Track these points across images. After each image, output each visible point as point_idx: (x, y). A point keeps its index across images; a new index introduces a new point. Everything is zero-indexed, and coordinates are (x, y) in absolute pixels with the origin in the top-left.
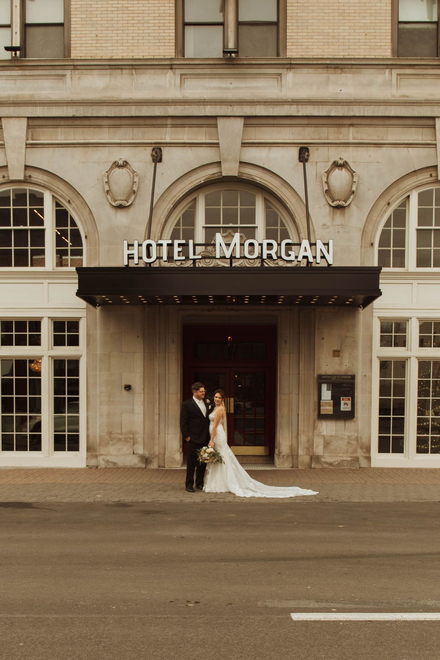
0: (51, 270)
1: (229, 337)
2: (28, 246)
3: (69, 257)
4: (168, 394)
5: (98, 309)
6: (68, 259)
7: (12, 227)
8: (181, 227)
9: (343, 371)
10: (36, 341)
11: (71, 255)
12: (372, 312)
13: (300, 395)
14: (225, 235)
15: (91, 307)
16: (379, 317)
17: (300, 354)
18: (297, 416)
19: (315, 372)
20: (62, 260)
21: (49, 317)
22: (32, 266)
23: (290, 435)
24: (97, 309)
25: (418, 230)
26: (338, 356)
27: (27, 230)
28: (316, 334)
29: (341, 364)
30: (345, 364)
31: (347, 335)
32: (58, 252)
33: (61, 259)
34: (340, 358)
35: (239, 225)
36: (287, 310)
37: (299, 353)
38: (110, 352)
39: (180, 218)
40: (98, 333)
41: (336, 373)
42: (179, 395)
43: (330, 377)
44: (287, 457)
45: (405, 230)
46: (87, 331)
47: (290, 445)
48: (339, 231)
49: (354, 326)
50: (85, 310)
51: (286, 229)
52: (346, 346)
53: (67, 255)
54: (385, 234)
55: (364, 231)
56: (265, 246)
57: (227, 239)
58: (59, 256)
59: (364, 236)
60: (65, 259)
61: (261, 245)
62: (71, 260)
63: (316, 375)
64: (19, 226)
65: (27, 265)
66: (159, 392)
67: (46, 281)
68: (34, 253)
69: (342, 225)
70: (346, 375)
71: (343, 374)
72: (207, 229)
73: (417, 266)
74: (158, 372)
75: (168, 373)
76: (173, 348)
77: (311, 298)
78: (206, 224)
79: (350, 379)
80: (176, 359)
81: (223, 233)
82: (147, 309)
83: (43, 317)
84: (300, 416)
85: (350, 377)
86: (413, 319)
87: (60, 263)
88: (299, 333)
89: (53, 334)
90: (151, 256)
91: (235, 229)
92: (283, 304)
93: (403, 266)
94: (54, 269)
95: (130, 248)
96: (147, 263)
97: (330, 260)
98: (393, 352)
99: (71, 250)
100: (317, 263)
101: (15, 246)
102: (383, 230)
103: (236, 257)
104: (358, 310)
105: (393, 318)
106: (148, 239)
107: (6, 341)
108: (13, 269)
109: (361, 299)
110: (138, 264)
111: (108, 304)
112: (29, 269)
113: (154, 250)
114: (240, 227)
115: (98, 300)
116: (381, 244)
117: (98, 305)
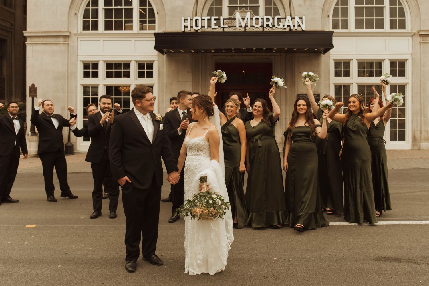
0: (136, 32)
1: (243, 71)
2: (122, 18)
3: (147, 25)
5: (165, 55)
7: (113, 7)
8: (214, 6)
10: (127, 75)
11: (149, 23)
12: (329, 56)
13: (287, 106)
14: (240, 11)
15: (161, 54)
16: (333, 59)
17: (287, 82)
18: (285, 119)
19: (296, 93)
21: (135, 61)
22: (125, 30)
23: (281, 131)
24: (164, 56)
25: (355, 7)
27: (122, 9)
28: (296, 70)
30: (313, 88)
31: (315, 70)
32: (141, 21)
33: (142, 26)
35: (249, 5)
36: (278, 56)
38: (172, 81)
39: (213, 1)
40: (165, 70)
43: (304, 95)
44: (280, 144)
45: (347, 7)
46: (158, 69)
47: (281, 137)
48: (308, 9)
49: (319, 65)
50: (157, 56)
51: (277, 7)
53: (146, 23)
54: (336, 11)
55: (323, 9)
56: (265, 20)
57: (242, 14)
58: (141, 24)
59: (323, 11)
60: (145, 26)
61: (262, 19)
62: (149, 26)
63: (296, 94)
64: (118, 6)
65: (122, 29)
67: (133, 39)
68: (126, 22)
69: (310, 5)
72: (230, 7)
73: (356, 28)
77: (293, 49)
78: (229, 4)
81: (239, 10)
82: (194, 56)
83: (131, 61)
84: (287, 119)
85: (317, 96)
86: (354, 60)
87: (142, 28)
88: (286, 69)
89: (138, 70)
90: (198, 26)
91: (246, 7)
92: (276, 52)
93: (347, 28)
94: (138, 32)
95: (185, 21)
96: (196, 30)
97: (304, 27)
98: (343, 80)
99: (148, 20)
100: (295, 29)
101: (115, 18)
102: (335, 7)
103: (248, 26)
104: (321, 55)
105: (342, 60)
106: (196, 15)
107: (109, 75)
108: (114, 32)
109: (322, 49)
110: (190, 31)
111: (171, 52)
112: (123, 32)
113: (200, 22)
114: (250, 6)
115: (165, 50)
116: (334, 16)
117: (165, 53)
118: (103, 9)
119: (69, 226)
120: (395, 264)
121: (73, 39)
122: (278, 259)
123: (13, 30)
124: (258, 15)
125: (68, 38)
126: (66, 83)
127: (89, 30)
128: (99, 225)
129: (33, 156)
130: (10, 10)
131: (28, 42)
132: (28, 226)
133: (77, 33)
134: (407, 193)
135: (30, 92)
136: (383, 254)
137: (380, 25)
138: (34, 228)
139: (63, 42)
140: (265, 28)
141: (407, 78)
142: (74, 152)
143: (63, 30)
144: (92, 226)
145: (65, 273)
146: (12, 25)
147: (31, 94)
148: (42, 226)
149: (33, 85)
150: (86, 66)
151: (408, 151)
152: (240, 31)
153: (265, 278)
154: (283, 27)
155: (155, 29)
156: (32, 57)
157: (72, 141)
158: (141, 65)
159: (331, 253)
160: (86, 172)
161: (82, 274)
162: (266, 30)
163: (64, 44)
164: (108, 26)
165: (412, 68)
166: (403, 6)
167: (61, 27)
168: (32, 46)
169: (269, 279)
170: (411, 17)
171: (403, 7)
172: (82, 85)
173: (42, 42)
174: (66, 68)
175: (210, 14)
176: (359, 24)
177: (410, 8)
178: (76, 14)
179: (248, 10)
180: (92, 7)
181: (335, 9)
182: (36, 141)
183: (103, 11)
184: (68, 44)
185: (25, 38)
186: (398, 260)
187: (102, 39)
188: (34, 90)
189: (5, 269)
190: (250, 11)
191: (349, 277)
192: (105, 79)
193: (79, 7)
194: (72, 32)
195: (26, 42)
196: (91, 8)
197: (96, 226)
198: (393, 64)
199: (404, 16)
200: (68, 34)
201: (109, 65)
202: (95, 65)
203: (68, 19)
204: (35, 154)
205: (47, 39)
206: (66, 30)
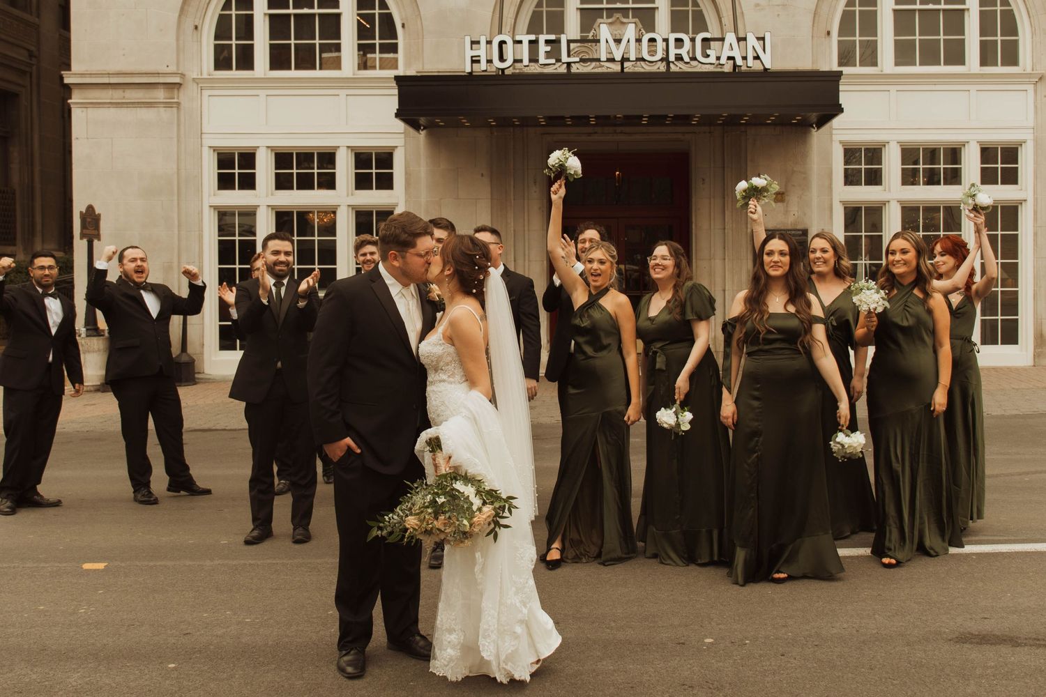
0: (351, 76)
1: (618, 173)
2: (314, 39)
3: (377, 55)
4: (529, 261)
5: (423, 133)
6: (375, 58)
7: (291, 11)
8: (545, 9)
9: (789, 223)
10: (329, 182)
11: (381, 52)
12: (831, 134)
13: (726, 260)
14: (610, 20)
15: (411, 131)
16: (841, 142)
17: (726, 199)
18: (722, 292)
20: (366, 60)
21: (348, 147)
22: (321, 69)
24: (420, 134)
25: (895, 11)
26: (782, 201)
27: (314, 15)
28: (749, 168)
29: (786, 212)
30: (792, 214)
31: (795, 169)
32: (360, 47)
33: (365, 58)
34: (785, 204)
35: (631, 5)
36: (705, 133)
37: (724, 198)
38: (441, 199)
40: (423, 169)
41: (779, 227)
42: (545, 262)
45: (876, 11)
46: (406, 168)
48: (778, 15)
49: (804, 156)
50: (403, 136)
51: (701, 11)
52: (794, 186)
53: (374, 52)
54: (847, 18)
55: (816, 14)
56: (672, 43)
57: (613, 26)
58: (362, 53)
59: (816, 21)
60: (372, 58)
61: (666, 40)
62: (381, 59)
64: (302, 8)
65: (314, 68)
66: (515, 258)
67: (343, 93)
68: (324, 48)
69: (784, 6)
70: (794, 230)
71: (790, 228)
72: (583, 11)
73: (897, 64)
74: (512, 229)
75: (529, 230)
76: (535, 192)
77: (741, 117)
78: (582, 3)
79: (800, 235)
80: (540, 208)
81: (607, 18)
82: (495, 134)
83: (339, 147)
84: (727, 292)
85: (801, 232)
86: (891, 143)
87: (364, 65)
88: (724, 167)
89: (354, 171)
90: (505, 58)
91: (624, 12)
92: (699, 124)
93: (875, 64)
94: (354, 74)
95: (474, 46)
96: (499, 69)
97: (768, 62)
98: (864, 194)
99: (380, 44)
100: (748, 67)
101: (295, 39)
102: (844, 11)
103: (631, 59)
104: (810, 132)
105: (862, 143)
106: (500, 32)
107: (282, 183)
108: (293, 73)
109: (814, 116)
110: (486, 71)
111: (438, 126)
112: (317, 73)
113: (509, 49)
114: (633, 9)
115: (422, 120)
116: (842, 32)
117: (422, 128)
118: (265, 14)
119: (191, 563)
120: (1005, 650)
121: (190, 92)
122: (715, 640)
123: (34, 68)
124: (653, 30)
125: (178, 89)
126: (175, 203)
127: (230, 68)
128: (269, 561)
129: (92, 389)
130: (26, 16)
131: (76, 98)
132: (87, 566)
133: (200, 77)
134: (1027, 473)
135: (84, 226)
136: (974, 627)
137: (956, 55)
138: (102, 571)
139: (164, 99)
140: (671, 65)
141: (1023, 188)
142: (198, 379)
143: (163, 69)
144: (250, 565)
145: (185, 683)
146: (31, 55)
147: (85, 231)
148: (123, 565)
149: (90, 208)
150: (225, 160)
151: (1024, 369)
152: (609, 70)
153: (685, 690)
154: (718, 62)
155: (396, 68)
156: (87, 138)
157: (190, 350)
158: (361, 159)
159: (845, 626)
160: (227, 428)
161: (231, 685)
162: (673, 68)
163: (168, 105)
164: (279, 59)
165: (1036, 162)
166: (1014, 7)
167: (161, 62)
168: (85, 109)
169: (695, 692)
170: (1033, 33)
171: (1012, 10)
172: (215, 208)
173: (112, 99)
174: (175, 166)
175: (534, 27)
176: (904, 54)
177: (1030, 13)
178: (196, 27)
179: (628, 17)
180: (236, 10)
181: (845, 13)
182: (99, 350)
183: (264, 21)
184: (178, 104)
185: (67, 90)
186: (1012, 641)
187: (262, 93)
188: (92, 221)
189: (34, 677)
190: (634, 20)
191: (892, 684)
192: (272, 195)
193: (204, 11)
194: (186, 73)
195: (71, 98)
196: (234, 12)
197: (259, 563)
198: (987, 153)
199: (1015, 33)
200: (177, 80)
201: (282, 159)
202: (248, 159)
203: (178, 39)
204: (99, 383)
205: (124, 92)
206: (173, 69)
